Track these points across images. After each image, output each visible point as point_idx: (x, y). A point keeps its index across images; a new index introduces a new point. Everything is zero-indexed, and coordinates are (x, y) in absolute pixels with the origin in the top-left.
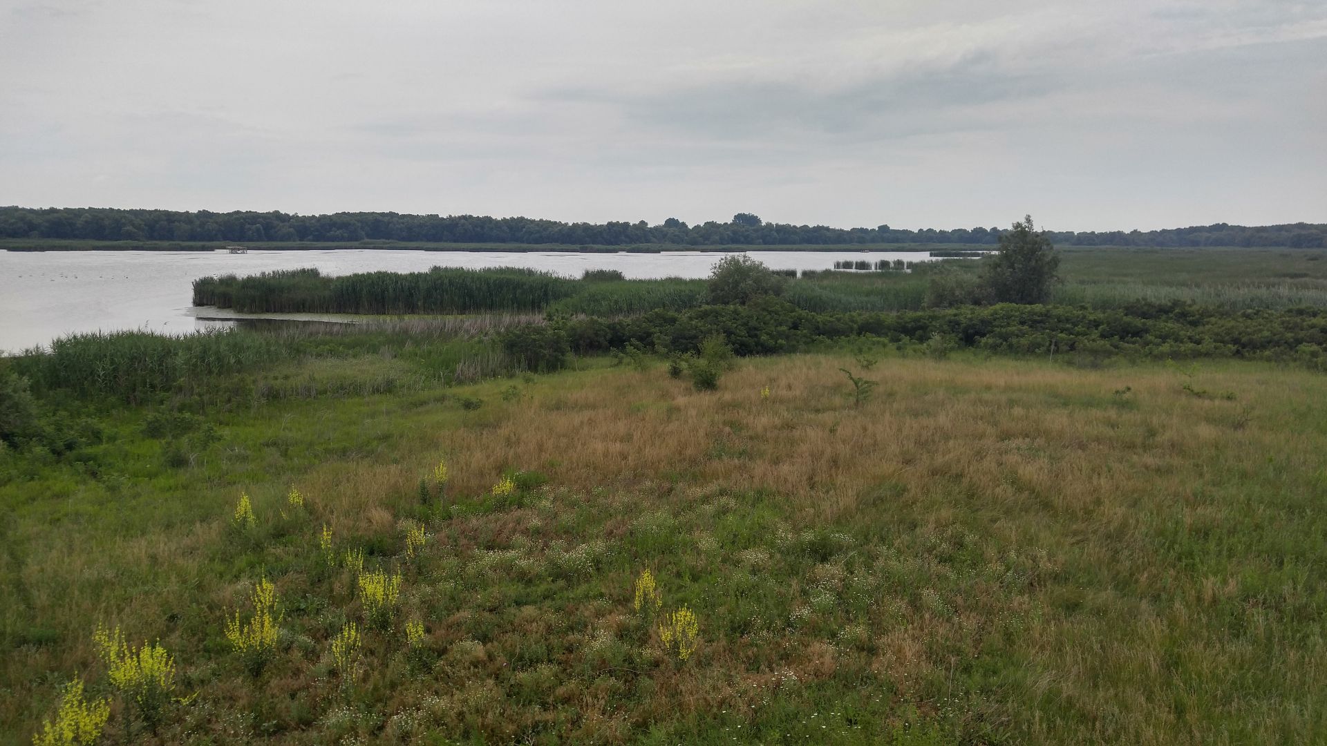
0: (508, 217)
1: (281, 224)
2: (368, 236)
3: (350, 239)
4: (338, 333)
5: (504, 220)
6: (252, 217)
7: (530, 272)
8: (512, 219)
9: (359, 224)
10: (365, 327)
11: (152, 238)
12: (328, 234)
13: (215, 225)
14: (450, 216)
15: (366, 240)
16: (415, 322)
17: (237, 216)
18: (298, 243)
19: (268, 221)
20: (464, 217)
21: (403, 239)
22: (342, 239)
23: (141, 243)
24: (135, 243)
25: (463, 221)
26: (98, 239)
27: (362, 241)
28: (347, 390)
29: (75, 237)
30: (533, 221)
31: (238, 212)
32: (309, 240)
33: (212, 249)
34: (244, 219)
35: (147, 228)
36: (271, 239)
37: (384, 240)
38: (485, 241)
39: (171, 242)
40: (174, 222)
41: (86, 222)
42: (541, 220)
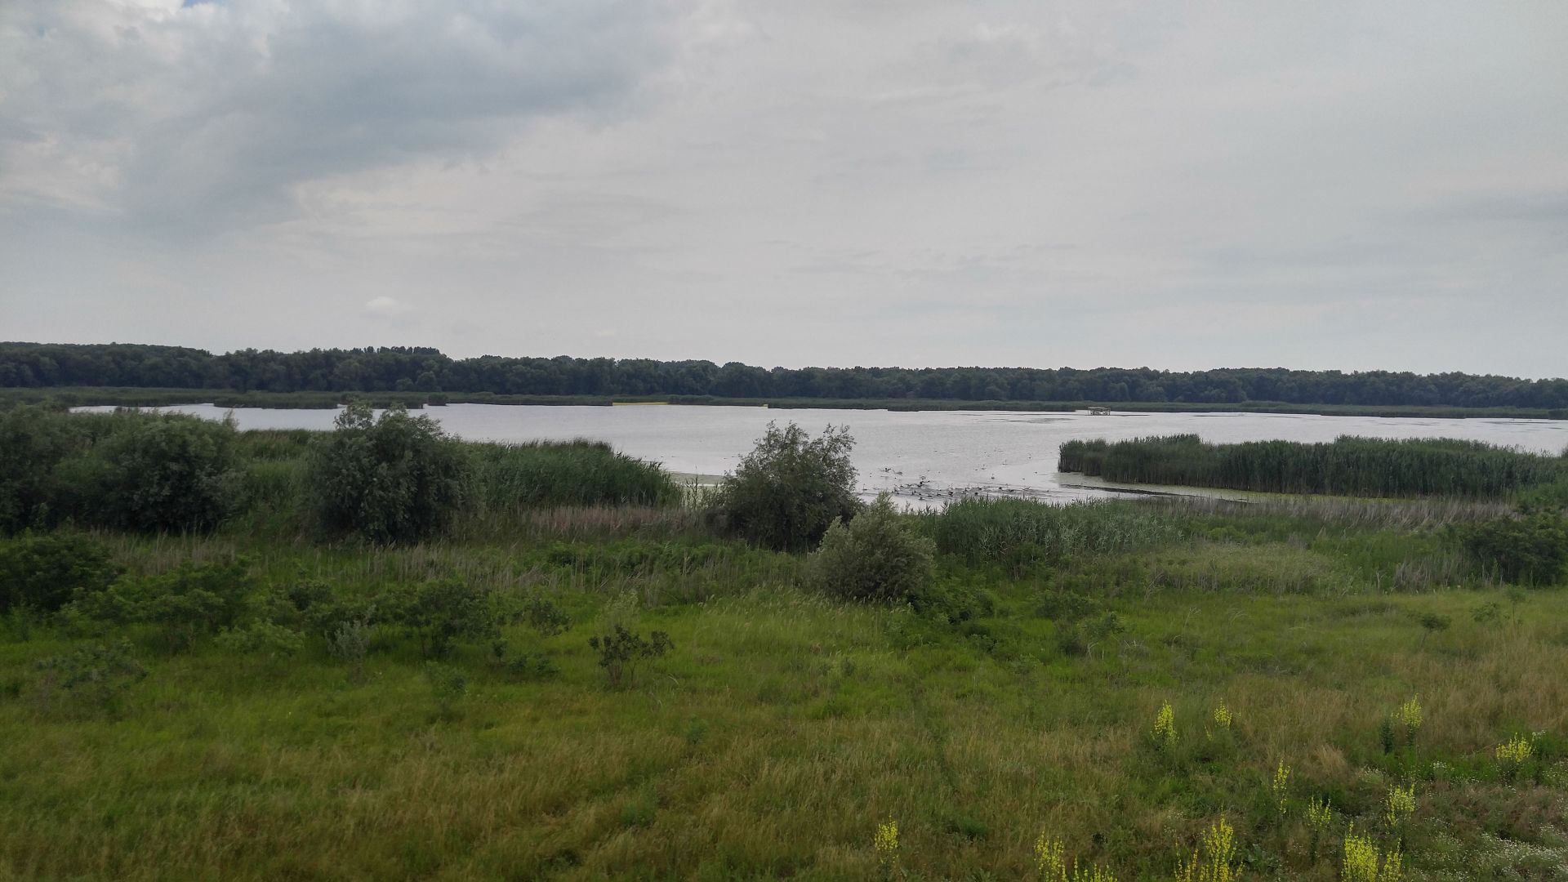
0: (1437, 373)
1: (1148, 383)
2: (1251, 397)
3: (1229, 400)
4: (1232, 512)
5: (1432, 377)
6: (1117, 375)
7: (1479, 447)
8: (1444, 375)
9: (1241, 383)
10: (1264, 508)
11: (1012, 398)
12: (1202, 394)
13: (1077, 383)
14: (1356, 372)
15: (1249, 401)
16: (1328, 504)
17: (1101, 374)
18: (1168, 404)
19: (1134, 379)
20: (1375, 374)
21: (1293, 401)
22: (1218, 399)
23: (1003, 403)
24: (998, 403)
25: (1372, 378)
26: (965, 399)
27: (1243, 402)
28: (1254, 584)
29: (944, 396)
30: (1474, 378)
31: (1102, 369)
32: (1180, 401)
33: (1072, 409)
34: (1109, 377)
35: (1009, 387)
36: (1135, 399)
37: (1271, 402)
38: (1402, 403)
39: (1032, 402)
40: (1035, 380)
41: (955, 382)
42: (1488, 376)
